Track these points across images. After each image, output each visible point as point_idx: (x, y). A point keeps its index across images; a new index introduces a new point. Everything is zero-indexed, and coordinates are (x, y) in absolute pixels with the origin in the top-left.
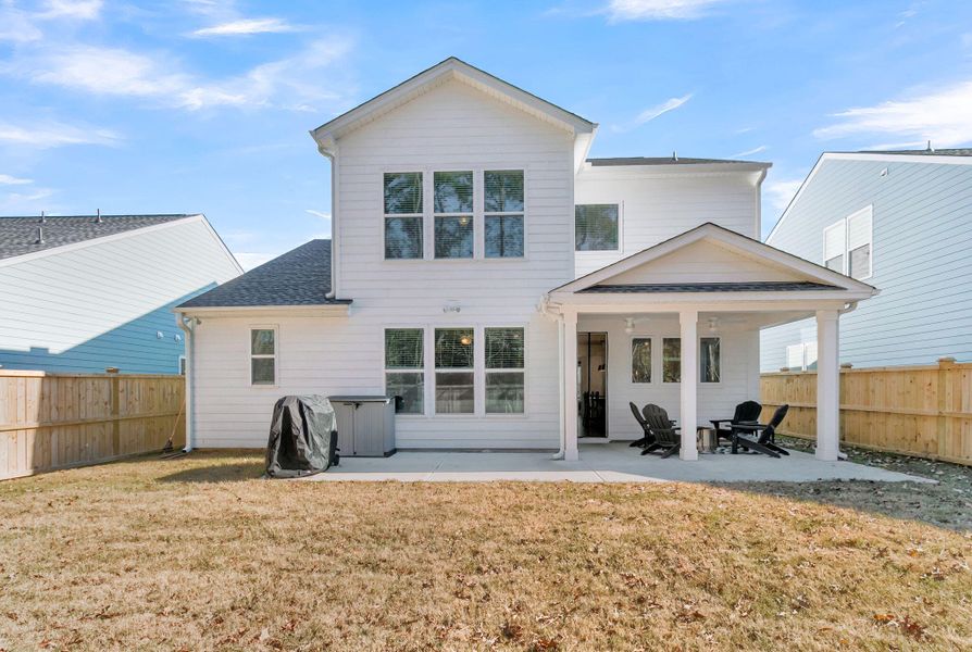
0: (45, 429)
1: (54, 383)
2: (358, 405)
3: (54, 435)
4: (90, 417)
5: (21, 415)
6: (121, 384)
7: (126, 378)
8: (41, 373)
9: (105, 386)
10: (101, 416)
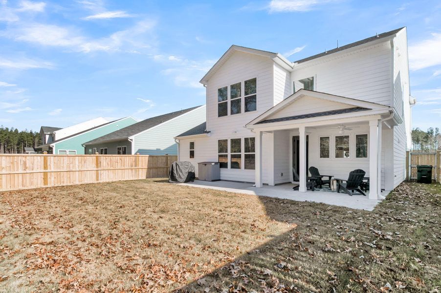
0: (149, 168)
1: (151, 158)
2: (205, 165)
3: (151, 171)
4: (160, 166)
5: (144, 165)
6: (169, 158)
7: (170, 156)
8: (148, 156)
9: (164, 159)
10: (163, 166)
